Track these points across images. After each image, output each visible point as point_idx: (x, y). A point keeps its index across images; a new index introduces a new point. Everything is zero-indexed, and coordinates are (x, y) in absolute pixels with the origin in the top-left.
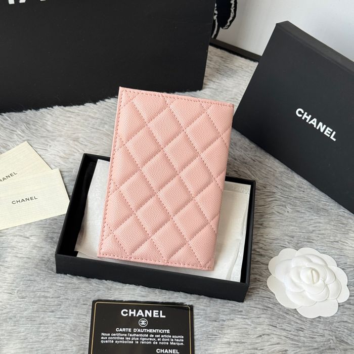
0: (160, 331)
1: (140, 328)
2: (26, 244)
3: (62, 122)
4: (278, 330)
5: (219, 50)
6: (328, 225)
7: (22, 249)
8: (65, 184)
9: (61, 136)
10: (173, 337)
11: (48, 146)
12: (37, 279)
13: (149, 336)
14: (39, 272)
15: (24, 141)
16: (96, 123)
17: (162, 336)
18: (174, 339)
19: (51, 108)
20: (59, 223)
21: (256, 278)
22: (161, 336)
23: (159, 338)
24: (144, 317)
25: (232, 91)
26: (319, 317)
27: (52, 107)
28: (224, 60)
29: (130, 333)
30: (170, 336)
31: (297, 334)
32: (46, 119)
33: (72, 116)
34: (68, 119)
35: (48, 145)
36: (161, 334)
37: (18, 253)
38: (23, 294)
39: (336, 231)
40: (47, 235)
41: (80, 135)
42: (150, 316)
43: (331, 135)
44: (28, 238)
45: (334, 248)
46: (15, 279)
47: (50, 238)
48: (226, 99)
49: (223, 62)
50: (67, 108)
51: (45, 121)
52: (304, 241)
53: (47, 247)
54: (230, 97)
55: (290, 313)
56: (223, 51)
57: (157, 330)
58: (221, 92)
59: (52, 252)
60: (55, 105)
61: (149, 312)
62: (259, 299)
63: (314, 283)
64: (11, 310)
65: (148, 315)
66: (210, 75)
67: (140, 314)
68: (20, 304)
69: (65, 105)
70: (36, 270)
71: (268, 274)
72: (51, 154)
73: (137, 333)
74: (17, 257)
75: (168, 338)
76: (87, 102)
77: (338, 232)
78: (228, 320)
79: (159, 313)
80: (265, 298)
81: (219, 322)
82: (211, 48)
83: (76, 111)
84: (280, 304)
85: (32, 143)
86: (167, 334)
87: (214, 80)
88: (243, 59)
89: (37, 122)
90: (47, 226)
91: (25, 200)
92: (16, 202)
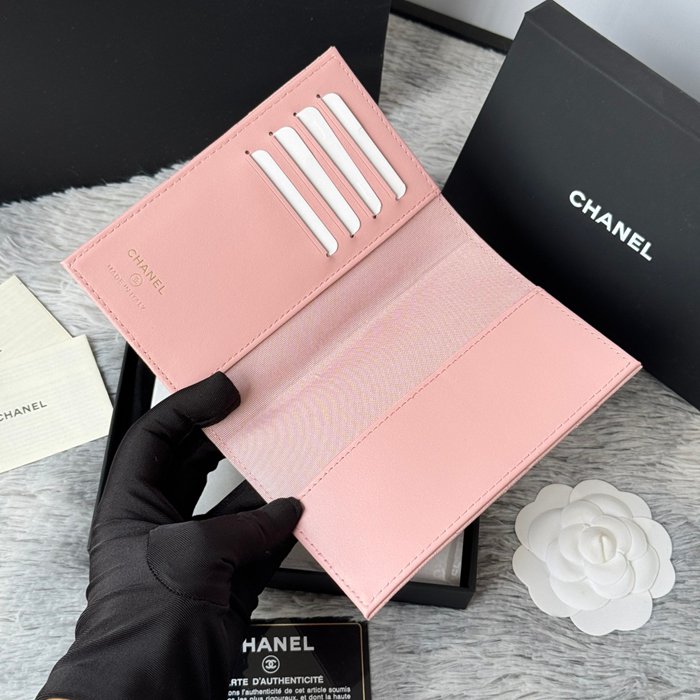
0: (304, 680)
1: (266, 676)
2: (31, 511)
3: (87, 226)
4: (535, 666)
5: (409, 24)
6: (636, 430)
7: (22, 522)
8: (100, 368)
10: (330, 690)
11: (61, 285)
12: (58, 585)
13: (283, 691)
14: (61, 570)
15: (10, 274)
17: (309, 691)
18: (332, 694)
19: (60, 195)
20: (94, 460)
21: (490, 555)
22: (306, 690)
23: (302, 694)
24: (273, 653)
25: (439, 124)
26: (615, 633)
27: (63, 191)
28: (420, 48)
29: (246, 688)
30: (325, 690)
31: (570, 672)
32: (53, 221)
33: (106, 210)
34: (99, 218)
35: (60, 281)
36: (306, 686)
37: (16, 531)
38: (32, 621)
39: (651, 440)
40: (72, 489)
42: (284, 649)
43: (641, 248)
44: (33, 496)
45: (646, 478)
46: (14, 587)
47: (79, 494)
48: (427, 146)
49: (419, 54)
50: (95, 191)
51: (50, 226)
52: (587, 469)
53: (75, 514)
54: (434, 140)
55: (558, 628)
56: (420, 26)
57: (299, 678)
58: (417, 129)
59: (85, 525)
60: (68, 187)
61: (282, 641)
62: (496, 600)
63: (605, 561)
64: (11, 655)
65: (279, 647)
66: (391, 89)
67: (265, 647)
68: (28, 642)
69: (89, 186)
70: (55, 565)
71: (516, 542)
72: (68, 302)
73: (259, 687)
74: (13, 540)
75: (320, 694)
76: (136, 175)
77: (654, 441)
78: (437, 649)
79: (301, 641)
80: (510, 599)
81: (419, 654)
82: (393, 21)
83: (114, 197)
84: (537, 608)
85: (27, 278)
86: (318, 685)
87: (401, 99)
88: (462, 43)
89: (32, 229)
90: (69, 468)
91: (22, 411)
92: (4, 416)
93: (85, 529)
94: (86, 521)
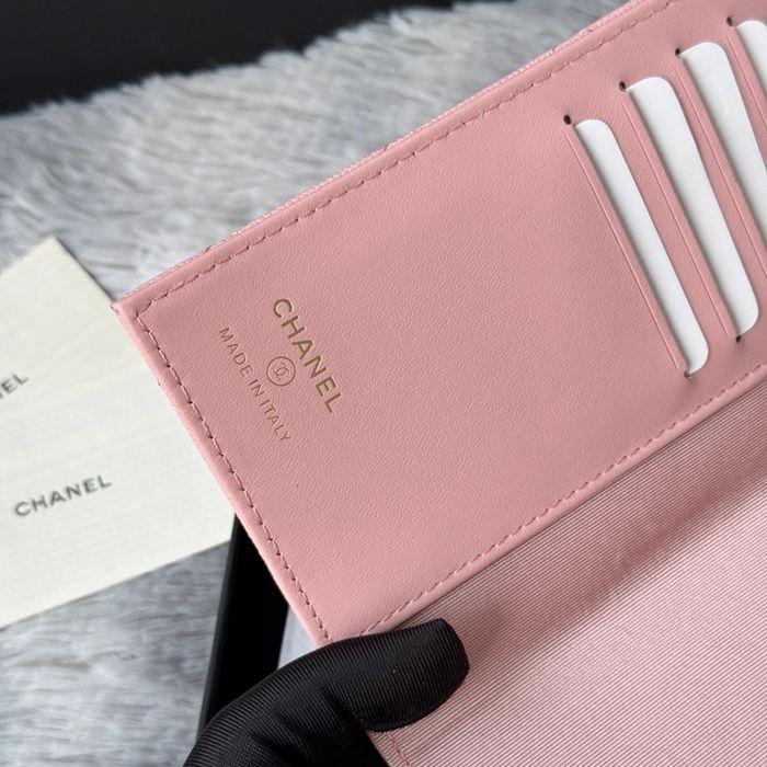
2: (79, 699)
3: (184, 146)
7: (63, 720)
9: (180, 205)
11: (138, 254)
15: (43, 236)
16: (311, 135)
19: (134, 89)
20: (202, 591)
27: (140, 84)
33: (218, 116)
35: (133, 247)
37: (50, 740)
40: (158, 652)
41: (254, 194)
47: (170, 661)
53: (163, 703)
59: (181, 724)
60: (149, 74)
69: (186, 71)
74: (46, 758)
76: (270, 50)
83: (233, 92)
85: (74, 241)
89: (85, 152)
90: (154, 609)
91: (64, 495)
92: (30, 507)
93: (183, 734)
94: (188, 718)
